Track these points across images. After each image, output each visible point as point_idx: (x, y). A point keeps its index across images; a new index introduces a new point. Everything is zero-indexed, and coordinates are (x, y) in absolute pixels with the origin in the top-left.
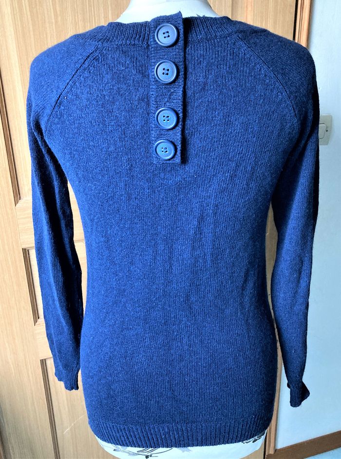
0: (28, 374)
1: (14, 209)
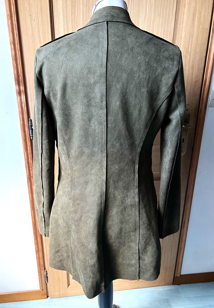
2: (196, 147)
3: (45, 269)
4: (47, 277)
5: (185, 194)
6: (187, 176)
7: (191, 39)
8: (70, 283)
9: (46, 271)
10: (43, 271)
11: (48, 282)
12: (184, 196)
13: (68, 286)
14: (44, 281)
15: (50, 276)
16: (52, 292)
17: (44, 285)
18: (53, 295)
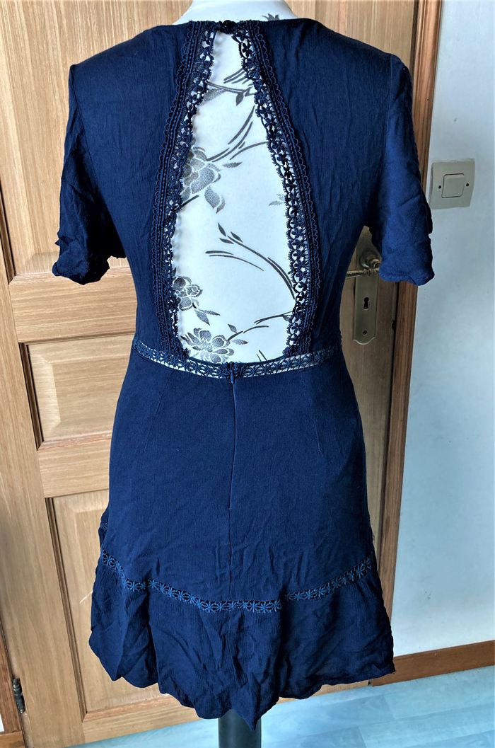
1: (7, 287)
2: (404, 319)
3: (13, 677)
4: (22, 697)
5: (382, 447)
6: (385, 398)
7: (365, 24)
8: (89, 709)
9: (18, 682)
10: (9, 682)
11: (24, 710)
12: (382, 452)
13: (83, 717)
14: (16, 707)
15: (29, 692)
16: (38, 736)
17: (13, 719)
18: (43, 744)
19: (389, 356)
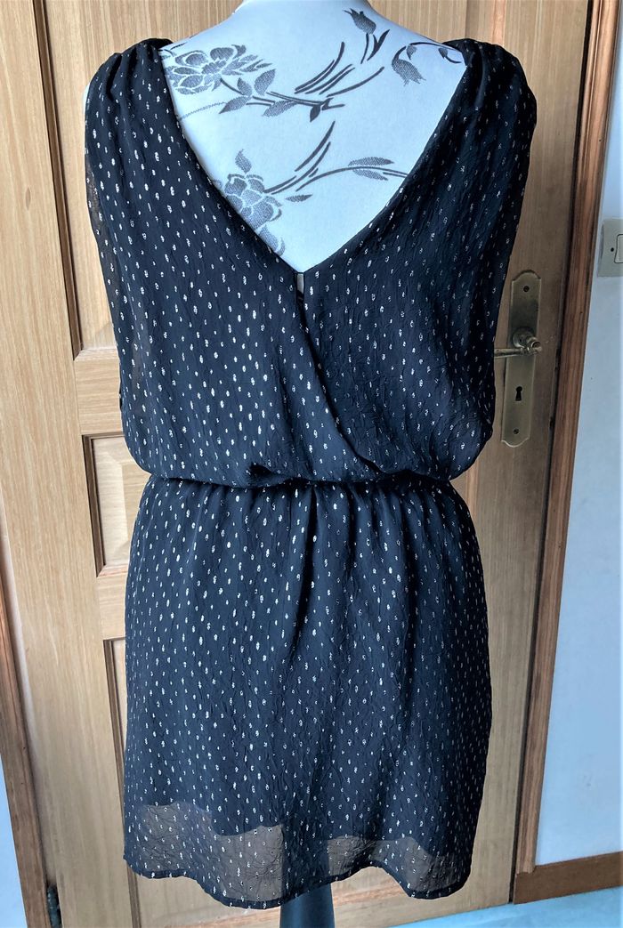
0: (82, 664)
1: (71, 365)
2: (564, 417)
3: (48, 883)
4: (59, 912)
10: (43, 889)
14: (48, 926)
19: (544, 464)
